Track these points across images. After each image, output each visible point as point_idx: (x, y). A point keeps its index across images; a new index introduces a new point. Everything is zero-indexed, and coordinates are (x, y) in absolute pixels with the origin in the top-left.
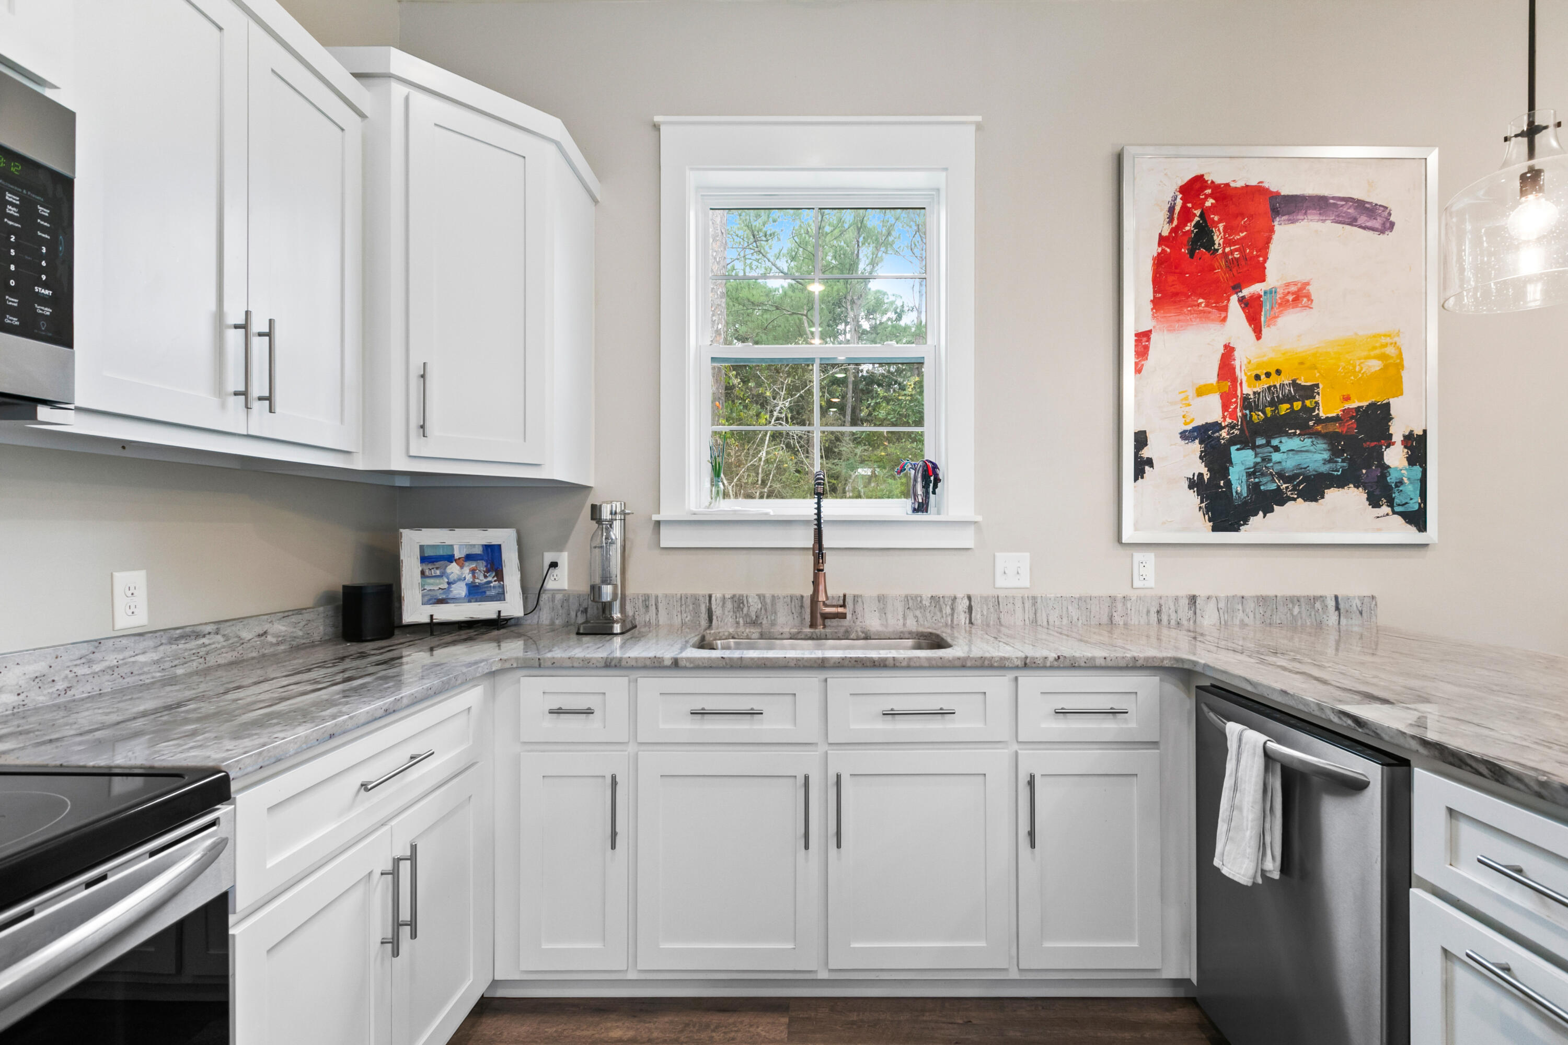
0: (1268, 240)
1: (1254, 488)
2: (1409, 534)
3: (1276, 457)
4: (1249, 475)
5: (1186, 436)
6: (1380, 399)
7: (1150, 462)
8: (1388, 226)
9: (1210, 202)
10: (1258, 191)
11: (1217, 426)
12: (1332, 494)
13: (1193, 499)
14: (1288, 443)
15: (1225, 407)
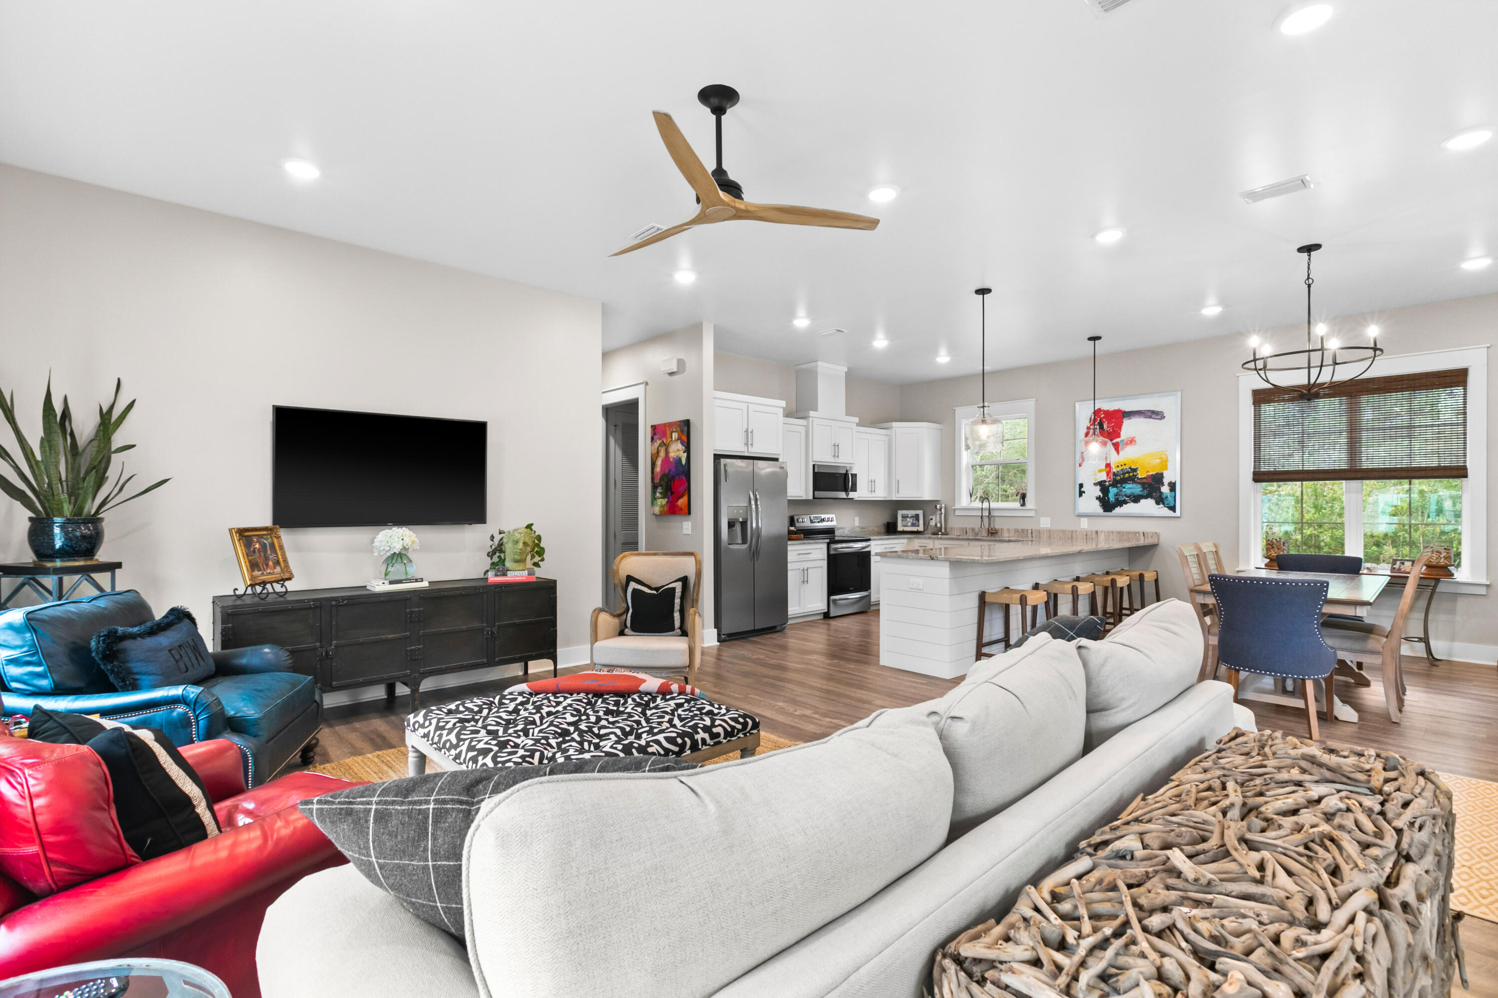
0: (1121, 425)
1: (1117, 500)
2: (1170, 513)
3: (1124, 490)
4: (1115, 495)
5: (1095, 484)
6: (1160, 472)
7: (1084, 492)
8: (1163, 417)
9: (1102, 416)
10: (1119, 411)
11: (1105, 481)
12: (1143, 501)
13: (1098, 502)
14: (1127, 486)
15: (1108, 475)
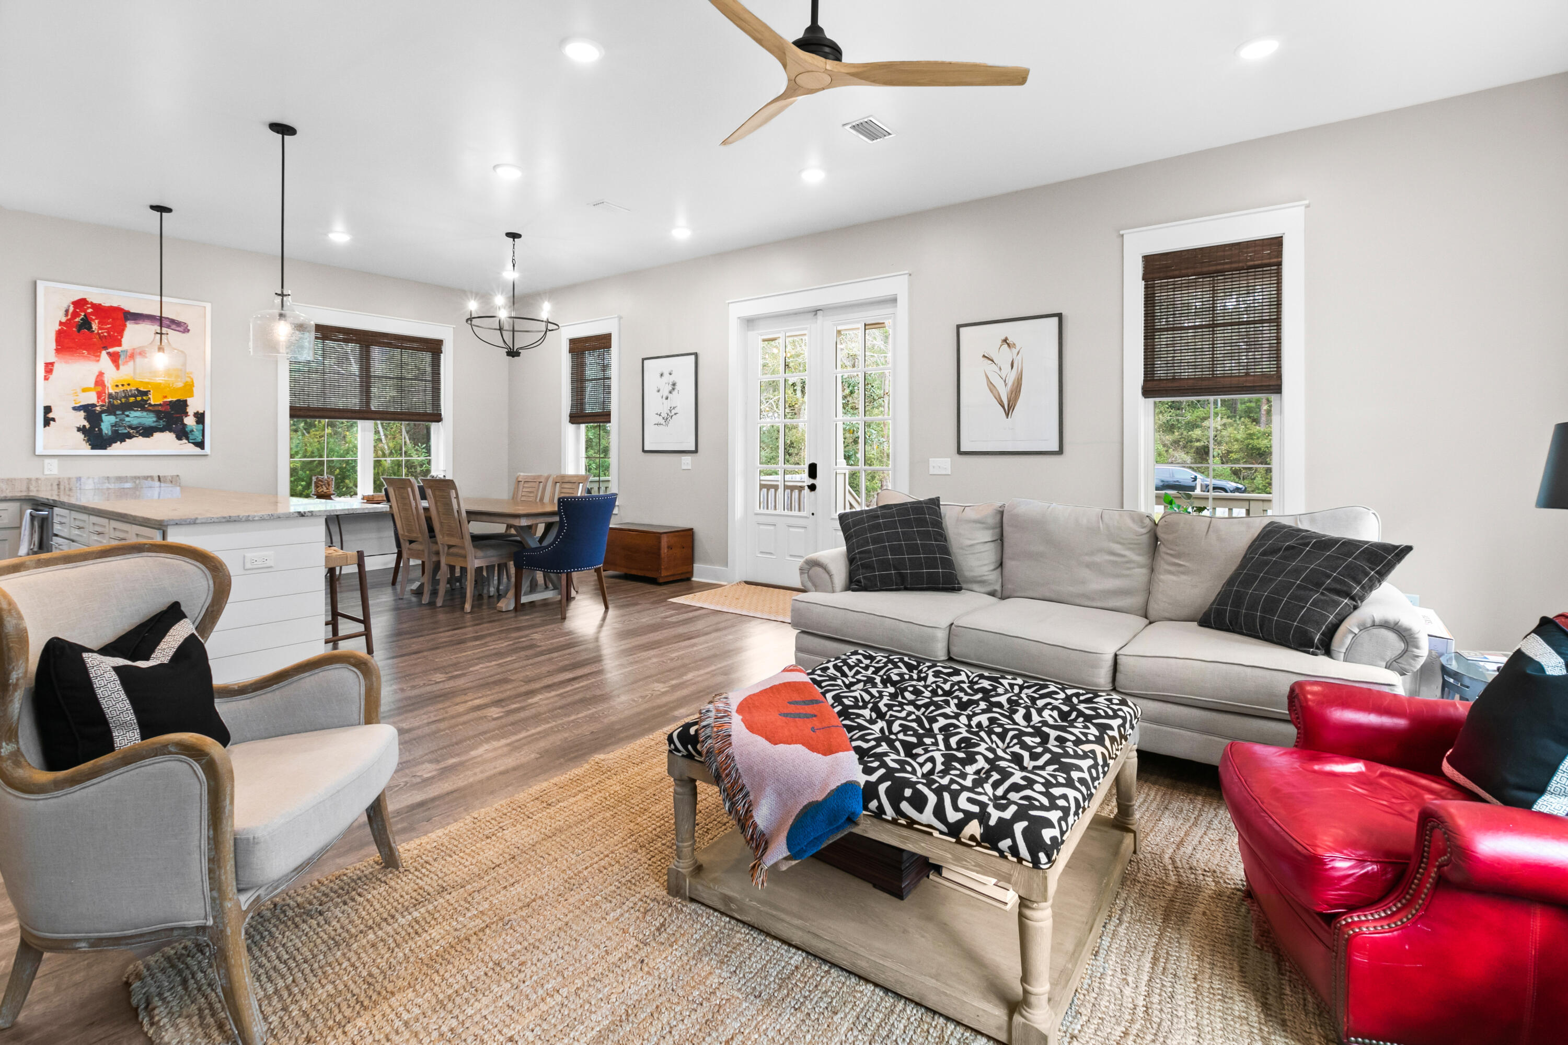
0: (123, 330)
1: (115, 432)
2: (197, 450)
3: (127, 419)
4: (112, 426)
5: (75, 409)
6: (182, 398)
7: (53, 420)
8: (186, 330)
9: (90, 310)
10: (118, 310)
11: (94, 405)
12: (157, 435)
13: (80, 436)
14: (133, 414)
15: (99, 397)
